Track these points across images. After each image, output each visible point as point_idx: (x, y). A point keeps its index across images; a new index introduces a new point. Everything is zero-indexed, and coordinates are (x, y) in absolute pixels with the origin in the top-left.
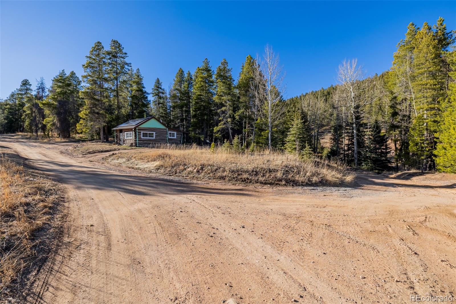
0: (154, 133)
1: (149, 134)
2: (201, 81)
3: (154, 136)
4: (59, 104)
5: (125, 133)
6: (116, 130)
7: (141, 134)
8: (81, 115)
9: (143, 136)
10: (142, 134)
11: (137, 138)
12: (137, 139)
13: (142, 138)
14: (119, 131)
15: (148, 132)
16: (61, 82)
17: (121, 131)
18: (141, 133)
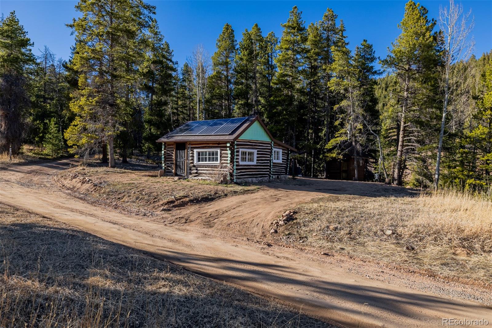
0: (255, 151)
1: (249, 153)
2: (287, 49)
3: (255, 159)
4: (7, 81)
5: (195, 150)
6: (165, 143)
7: (239, 155)
8: (74, 107)
9: (241, 159)
10: (241, 154)
11: (235, 164)
12: (235, 167)
13: (240, 163)
14: (175, 146)
16: (8, 36)
17: (181, 146)
18: (239, 152)
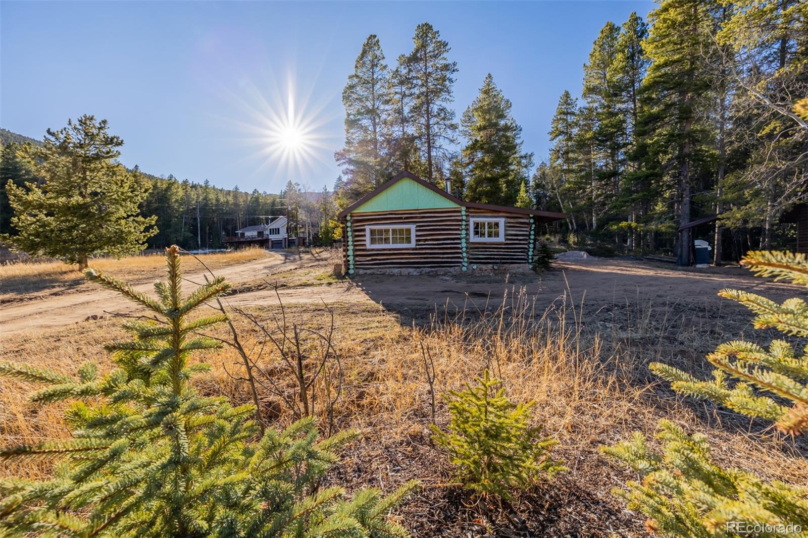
0: (413, 227)
1: (394, 231)
3: (413, 238)
7: (364, 236)
9: (373, 241)
10: (368, 233)
11: (351, 248)
12: (350, 253)
13: (369, 246)
15: (391, 227)
18: (364, 230)
